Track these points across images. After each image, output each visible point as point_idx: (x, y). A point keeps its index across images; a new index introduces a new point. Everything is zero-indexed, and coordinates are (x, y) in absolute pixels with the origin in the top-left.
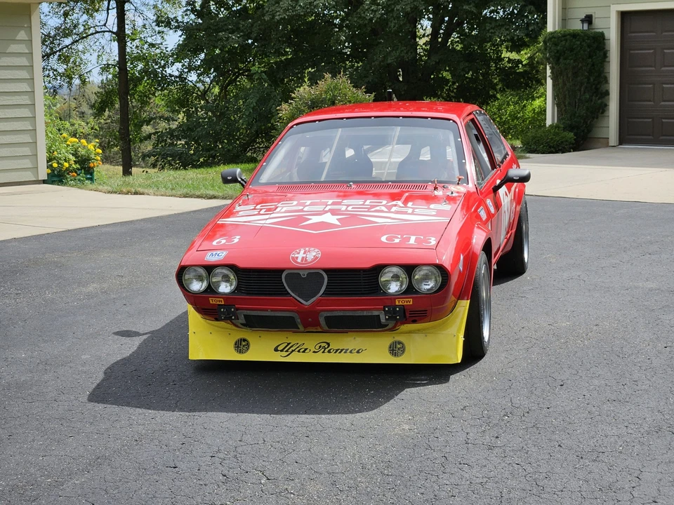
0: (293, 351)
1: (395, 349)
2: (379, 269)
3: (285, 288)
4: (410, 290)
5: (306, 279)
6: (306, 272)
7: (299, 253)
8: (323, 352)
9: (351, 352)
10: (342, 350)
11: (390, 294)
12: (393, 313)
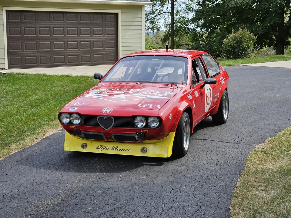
0: (104, 149)
2: (134, 117)
3: (98, 123)
4: (147, 126)
5: (107, 119)
6: (106, 117)
7: (104, 110)
8: (115, 150)
9: (126, 151)
10: (123, 150)
11: (138, 128)
12: (140, 135)
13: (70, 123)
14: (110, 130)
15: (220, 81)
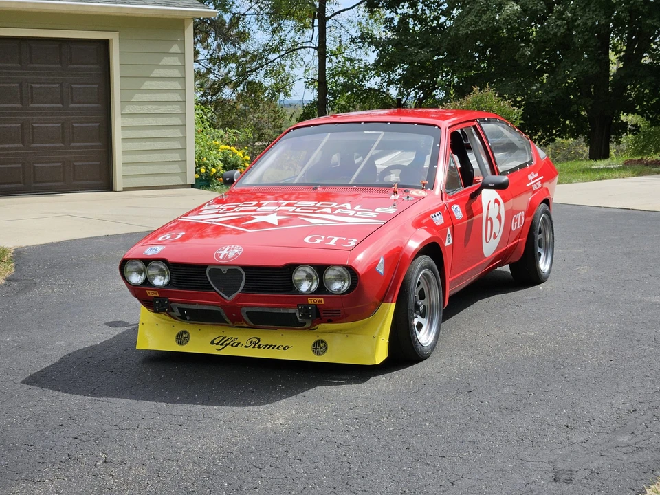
0: (227, 344)
1: (319, 347)
2: (292, 268)
3: (209, 283)
4: (322, 289)
5: (228, 275)
6: (226, 268)
7: (223, 250)
8: (254, 347)
9: (278, 348)
10: (270, 346)
11: (302, 293)
12: (306, 310)
13: (147, 283)
14: (238, 299)
15: (530, 181)
